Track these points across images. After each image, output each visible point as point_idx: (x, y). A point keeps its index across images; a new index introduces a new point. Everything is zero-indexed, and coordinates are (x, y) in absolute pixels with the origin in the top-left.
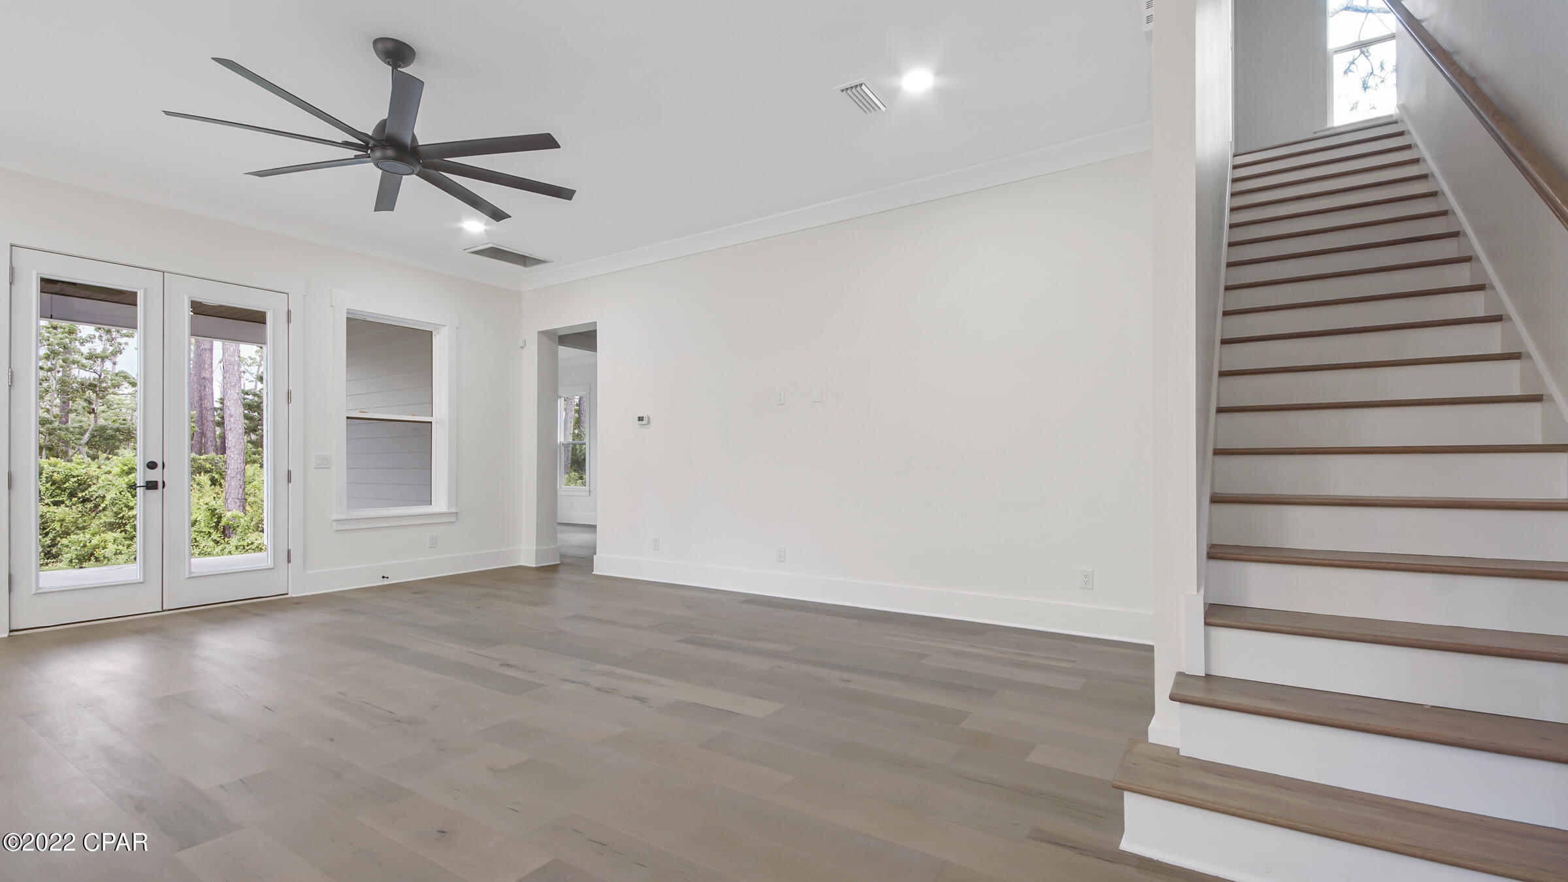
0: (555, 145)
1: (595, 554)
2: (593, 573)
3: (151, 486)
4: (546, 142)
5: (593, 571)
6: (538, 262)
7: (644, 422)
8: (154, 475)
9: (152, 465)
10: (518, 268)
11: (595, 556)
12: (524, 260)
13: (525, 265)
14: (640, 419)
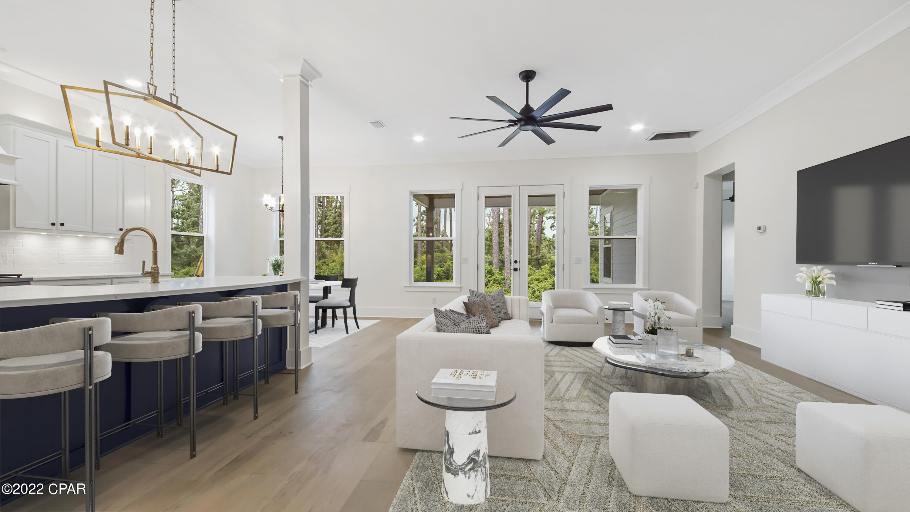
0: (568, 92)
1: (732, 324)
2: (730, 337)
3: (516, 270)
4: (563, 93)
5: (730, 336)
6: (695, 132)
7: (761, 231)
8: (516, 266)
9: (516, 262)
10: (685, 140)
11: (732, 325)
12: (687, 134)
13: (689, 137)
14: (759, 228)
